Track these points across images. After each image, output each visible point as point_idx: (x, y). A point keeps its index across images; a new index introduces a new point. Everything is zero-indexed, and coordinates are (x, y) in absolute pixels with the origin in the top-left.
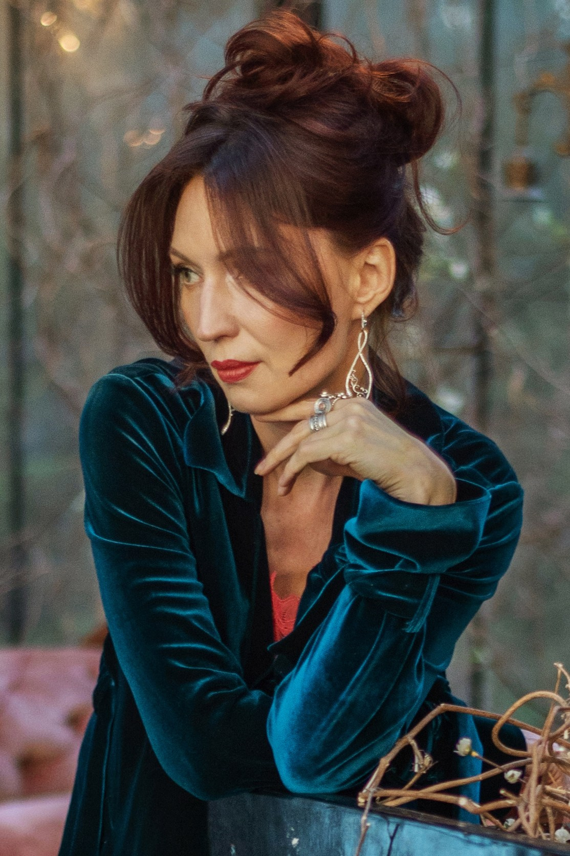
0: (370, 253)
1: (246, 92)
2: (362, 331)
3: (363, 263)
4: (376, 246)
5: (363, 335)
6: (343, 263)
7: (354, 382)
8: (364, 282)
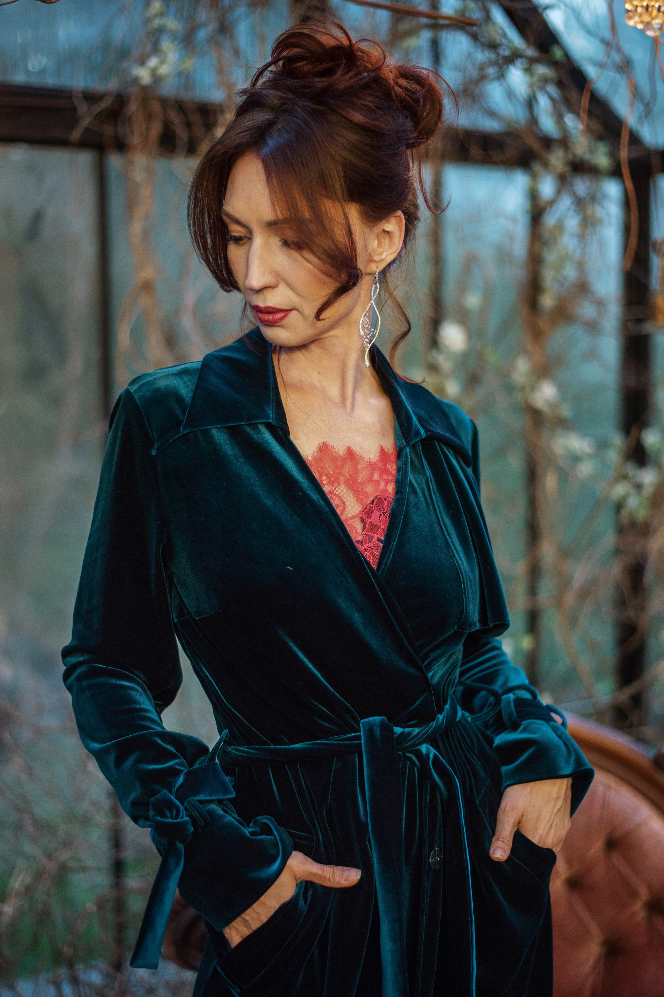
0: (388, 222)
1: (290, 82)
2: (376, 284)
3: (382, 229)
4: (393, 217)
5: (376, 287)
6: (366, 230)
7: (366, 324)
8: (380, 244)
